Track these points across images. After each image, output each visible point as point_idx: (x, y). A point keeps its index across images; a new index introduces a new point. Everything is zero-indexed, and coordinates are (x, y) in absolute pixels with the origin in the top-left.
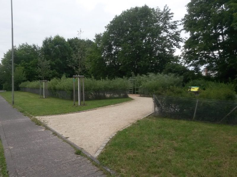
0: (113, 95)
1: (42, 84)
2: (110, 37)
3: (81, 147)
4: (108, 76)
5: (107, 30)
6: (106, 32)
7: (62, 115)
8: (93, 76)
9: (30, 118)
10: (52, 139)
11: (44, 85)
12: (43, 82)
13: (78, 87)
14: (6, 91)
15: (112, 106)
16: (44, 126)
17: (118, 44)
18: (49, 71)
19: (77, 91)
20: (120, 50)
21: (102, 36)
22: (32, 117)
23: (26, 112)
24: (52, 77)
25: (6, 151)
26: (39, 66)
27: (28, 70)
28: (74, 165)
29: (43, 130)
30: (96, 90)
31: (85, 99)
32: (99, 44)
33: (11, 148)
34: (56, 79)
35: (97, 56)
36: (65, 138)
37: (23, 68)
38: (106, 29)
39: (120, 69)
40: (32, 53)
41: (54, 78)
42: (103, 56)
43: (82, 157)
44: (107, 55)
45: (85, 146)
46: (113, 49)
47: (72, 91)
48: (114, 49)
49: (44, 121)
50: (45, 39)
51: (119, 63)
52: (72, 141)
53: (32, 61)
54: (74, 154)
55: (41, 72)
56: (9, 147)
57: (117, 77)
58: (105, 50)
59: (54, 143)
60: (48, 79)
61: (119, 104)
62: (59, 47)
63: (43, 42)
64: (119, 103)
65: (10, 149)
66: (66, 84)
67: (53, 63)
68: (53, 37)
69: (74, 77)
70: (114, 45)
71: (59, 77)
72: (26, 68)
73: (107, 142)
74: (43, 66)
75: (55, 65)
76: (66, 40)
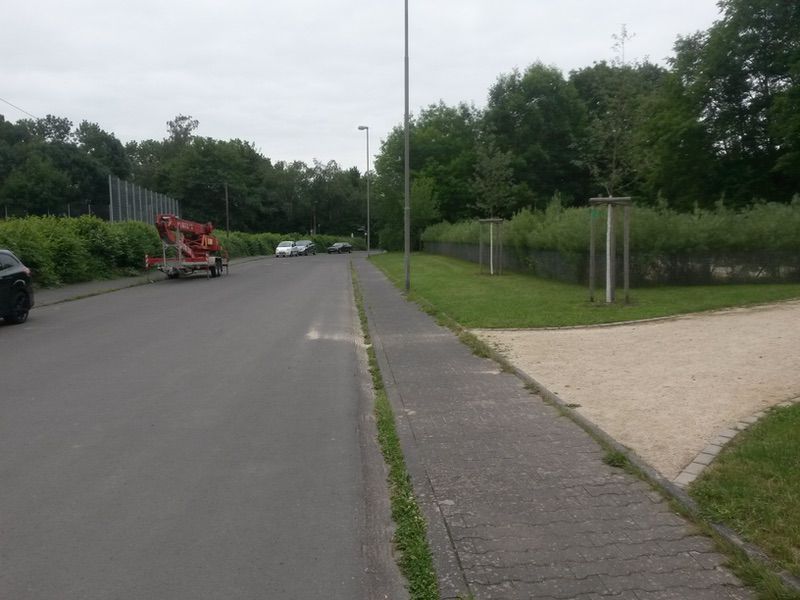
0: (742, 269)
1: (486, 231)
2: (739, 40)
3: (624, 443)
4: (723, 195)
5: (728, 13)
6: (722, 24)
7: (553, 332)
8: (662, 196)
9: (454, 334)
10: (524, 405)
11: (493, 232)
12: (489, 222)
13: (606, 236)
14: (385, 251)
15: (741, 313)
16: (498, 361)
17: (771, 65)
18: (508, 188)
19: (601, 251)
20: (780, 88)
21: (702, 41)
22: (460, 329)
23: (444, 314)
24: (517, 208)
25: (399, 418)
26: (478, 172)
27: (446, 188)
28: (604, 498)
29: (495, 372)
30: (674, 251)
31: (631, 281)
32: (689, 74)
33: (412, 413)
34: (528, 212)
35: (679, 124)
36: (567, 405)
37: (431, 181)
38: (724, 12)
39: (776, 168)
40: (458, 132)
41: (523, 209)
42: (701, 119)
43: (631, 478)
44: (720, 114)
45: (640, 442)
46: (748, 88)
47: (584, 252)
48: (755, 89)
49: (496, 345)
50: (496, 82)
51: (773, 144)
52: (593, 420)
53: (458, 160)
54: (600, 462)
55: (483, 193)
56: (406, 410)
57: (764, 201)
58: (713, 94)
59: (531, 417)
60: (504, 212)
61: (771, 306)
62: (540, 103)
63: (492, 93)
64: (770, 300)
65: (408, 417)
66: (564, 228)
67: (521, 160)
68: (522, 72)
69: (594, 202)
70: (755, 73)
71: (539, 208)
72: (439, 182)
73: (726, 441)
74: (491, 171)
75: (526, 165)
76: (566, 77)
